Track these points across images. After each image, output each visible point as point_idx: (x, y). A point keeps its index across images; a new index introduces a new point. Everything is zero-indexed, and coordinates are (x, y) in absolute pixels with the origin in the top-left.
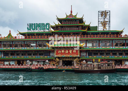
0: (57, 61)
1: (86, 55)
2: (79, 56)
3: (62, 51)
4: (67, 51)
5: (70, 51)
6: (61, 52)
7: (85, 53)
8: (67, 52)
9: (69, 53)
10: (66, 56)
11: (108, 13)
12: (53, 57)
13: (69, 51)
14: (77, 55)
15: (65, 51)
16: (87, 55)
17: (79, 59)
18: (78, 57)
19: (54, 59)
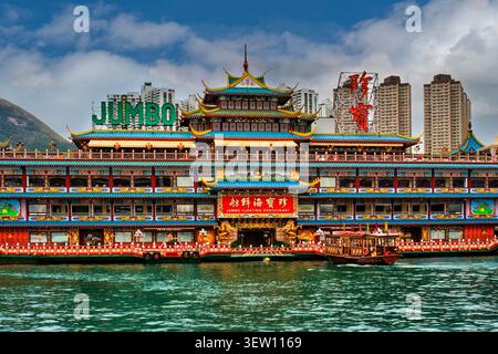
1: (315, 213)
2: (295, 215)
3: (243, 201)
4: (259, 200)
5: (270, 202)
6: (240, 203)
7: (313, 206)
8: (259, 203)
9: (265, 206)
10: (255, 216)
11: (371, 79)
13: (264, 199)
14: (292, 211)
15: (252, 200)
16: (318, 213)
17: (296, 224)
18: (294, 219)
19: (215, 225)
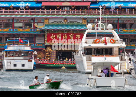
0: (48, 52)
4: (66, 35)
5: (71, 36)
6: (56, 37)
8: (66, 37)
12: (40, 45)
15: (62, 36)
19: (43, 49)
